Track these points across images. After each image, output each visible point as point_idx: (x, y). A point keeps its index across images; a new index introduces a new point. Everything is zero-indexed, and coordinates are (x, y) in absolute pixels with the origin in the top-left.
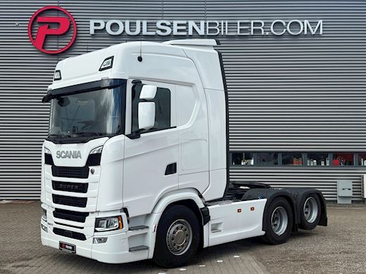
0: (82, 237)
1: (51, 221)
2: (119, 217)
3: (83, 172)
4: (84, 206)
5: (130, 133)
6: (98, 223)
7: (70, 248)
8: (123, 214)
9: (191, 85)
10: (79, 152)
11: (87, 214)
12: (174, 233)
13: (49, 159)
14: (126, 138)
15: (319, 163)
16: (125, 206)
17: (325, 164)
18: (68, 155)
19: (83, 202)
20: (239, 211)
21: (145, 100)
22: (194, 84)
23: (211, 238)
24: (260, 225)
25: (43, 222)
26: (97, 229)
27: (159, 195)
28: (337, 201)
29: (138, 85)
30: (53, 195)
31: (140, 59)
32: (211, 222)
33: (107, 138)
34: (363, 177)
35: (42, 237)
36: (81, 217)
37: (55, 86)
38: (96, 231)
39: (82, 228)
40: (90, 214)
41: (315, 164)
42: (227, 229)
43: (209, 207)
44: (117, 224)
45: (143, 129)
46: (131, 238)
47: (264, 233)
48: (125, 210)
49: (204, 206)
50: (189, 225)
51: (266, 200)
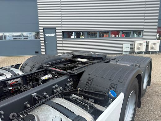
15: (115, 36)
17: (118, 36)
28: (122, 53)
34: (135, 42)
41: (114, 37)
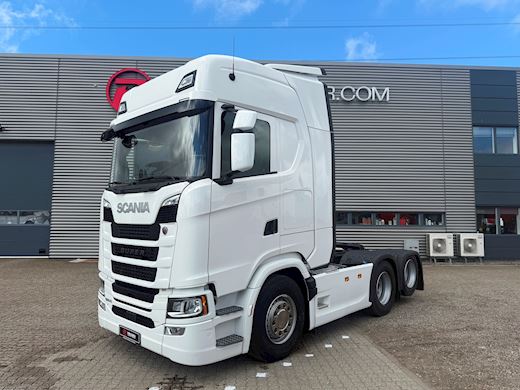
0: (148, 323)
1: (109, 296)
2: (203, 298)
3: (152, 232)
4: (152, 279)
5: (219, 177)
6: (172, 304)
7: (134, 336)
8: (209, 293)
9: (293, 121)
10: (147, 204)
11: (156, 291)
12: (275, 314)
13: (108, 215)
14: (214, 183)
15: (386, 223)
16: (211, 281)
17: (393, 224)
18: (132, 209)
19: (150, 274)
20: (347, 279)
21: (240, 131)
22: (296, 120)
23: (318, 316)
24: (366, 295)
25: (100, 297)
26: (170, 314)
27: (257, 262)
29: (229, 111)
30: (113, 262)
31: (232, 77)
32: (317, 297)
33: (187, 183)
34: (428, 236)
35: (100, 316)
36: (149, 295)
37: (118, 120)
38: (168, 317)
39: (149, 310)
40: (161, 292)
41: (383, 224)
42: (334, 304)
43: (315, 277)
44: (199, 308)
45: (237, 171)
46: (218, 327)
47: (370, 304)
48: (211, 287)
49: (309, 276)
50: (292, 302)
51: (371, 265)
